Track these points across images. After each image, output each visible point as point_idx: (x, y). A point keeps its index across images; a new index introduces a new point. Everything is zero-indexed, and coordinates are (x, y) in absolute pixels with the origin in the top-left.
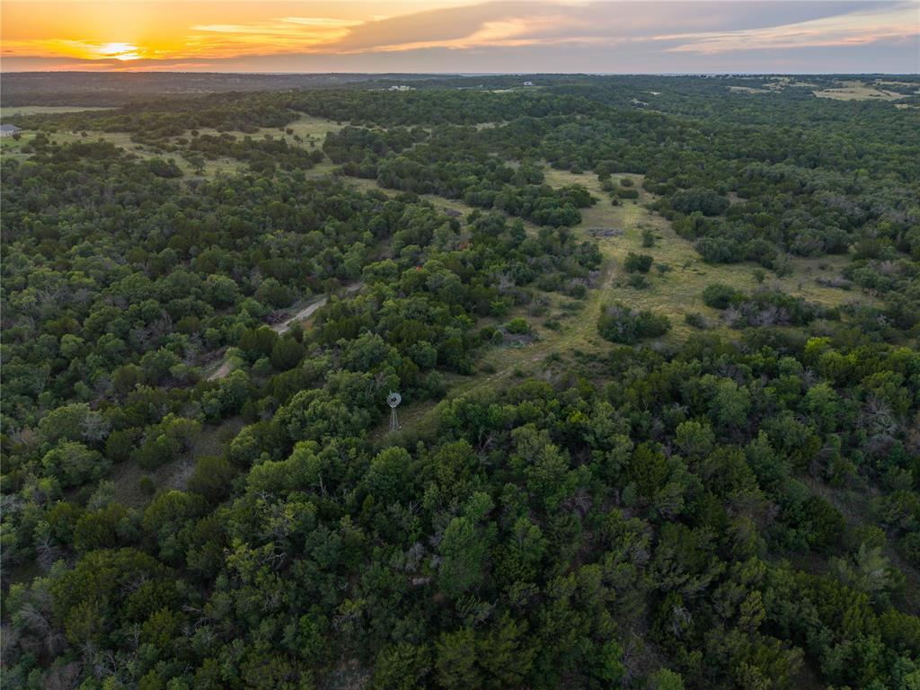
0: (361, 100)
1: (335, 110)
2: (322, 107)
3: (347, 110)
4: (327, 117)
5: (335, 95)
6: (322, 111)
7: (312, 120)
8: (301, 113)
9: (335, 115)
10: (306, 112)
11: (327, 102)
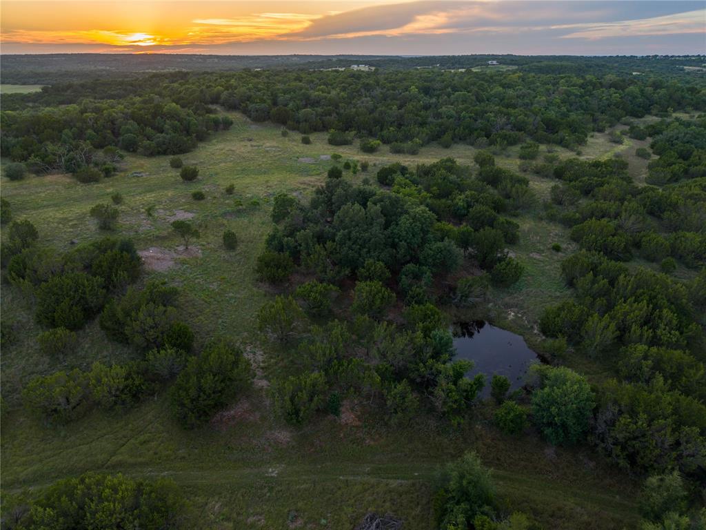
0: (344, 89)
1: (298, 109)
2: (275, 104)
3: (319, 110)
4: (284, 123)
5: (299, 79)
6: (274, 110)
7: (254, 129)
8: (234, 116)
9: (298, 122)
10: (245, 112)
11: (285, 92)
